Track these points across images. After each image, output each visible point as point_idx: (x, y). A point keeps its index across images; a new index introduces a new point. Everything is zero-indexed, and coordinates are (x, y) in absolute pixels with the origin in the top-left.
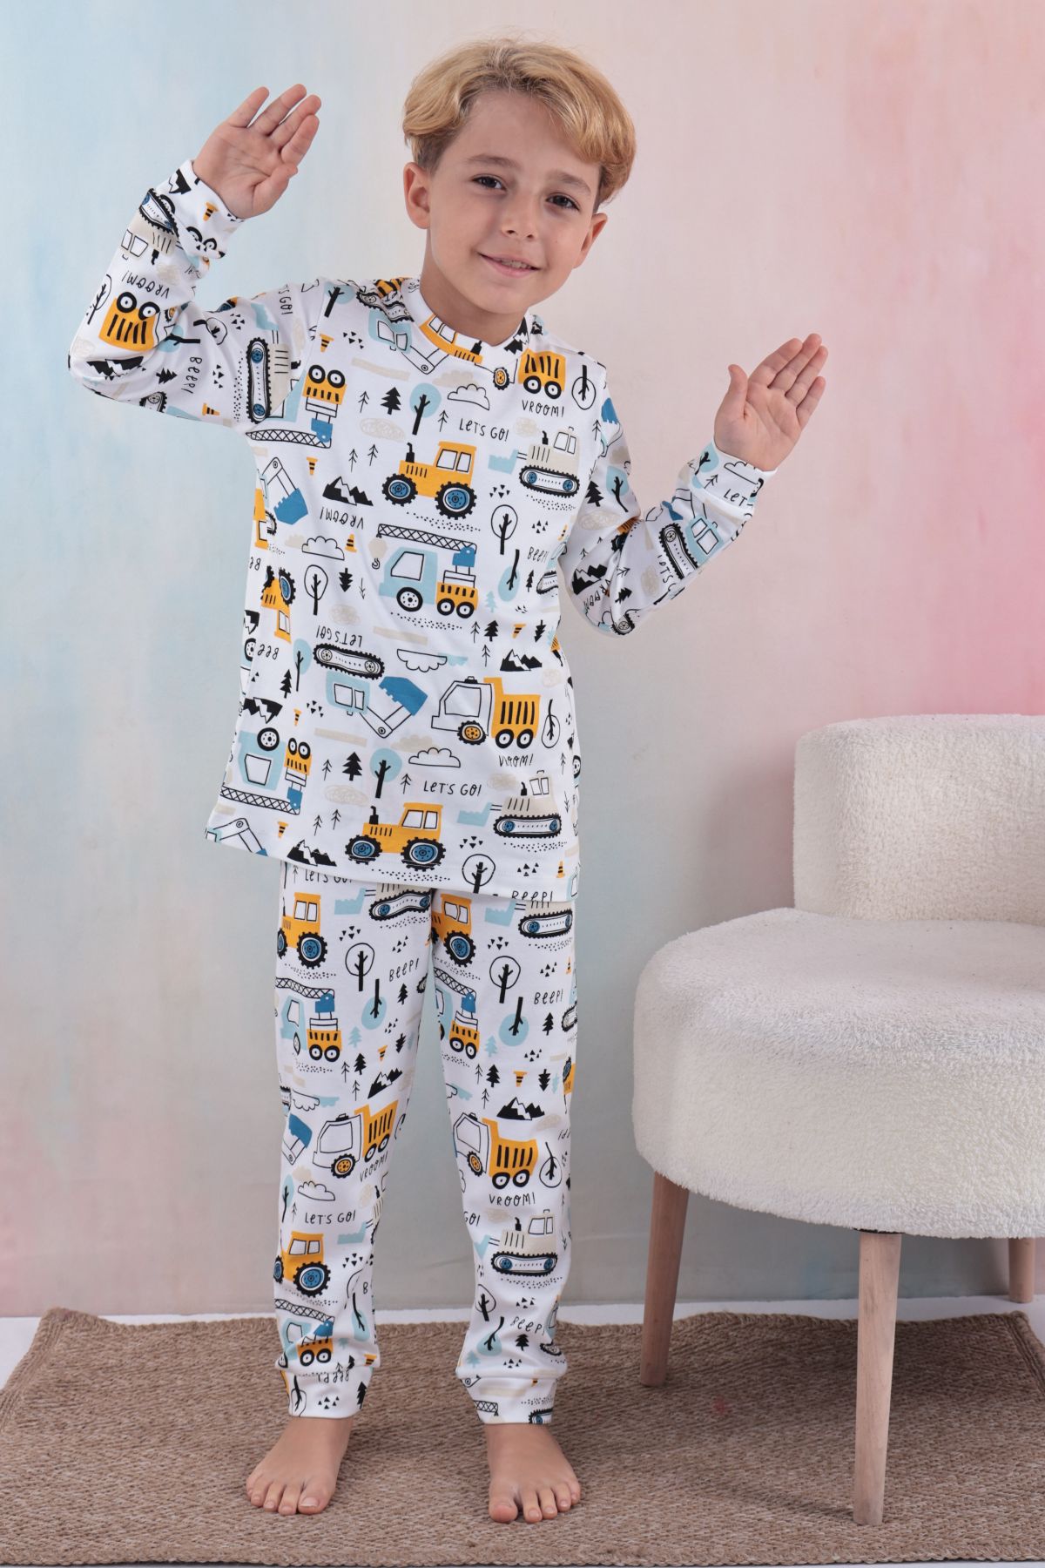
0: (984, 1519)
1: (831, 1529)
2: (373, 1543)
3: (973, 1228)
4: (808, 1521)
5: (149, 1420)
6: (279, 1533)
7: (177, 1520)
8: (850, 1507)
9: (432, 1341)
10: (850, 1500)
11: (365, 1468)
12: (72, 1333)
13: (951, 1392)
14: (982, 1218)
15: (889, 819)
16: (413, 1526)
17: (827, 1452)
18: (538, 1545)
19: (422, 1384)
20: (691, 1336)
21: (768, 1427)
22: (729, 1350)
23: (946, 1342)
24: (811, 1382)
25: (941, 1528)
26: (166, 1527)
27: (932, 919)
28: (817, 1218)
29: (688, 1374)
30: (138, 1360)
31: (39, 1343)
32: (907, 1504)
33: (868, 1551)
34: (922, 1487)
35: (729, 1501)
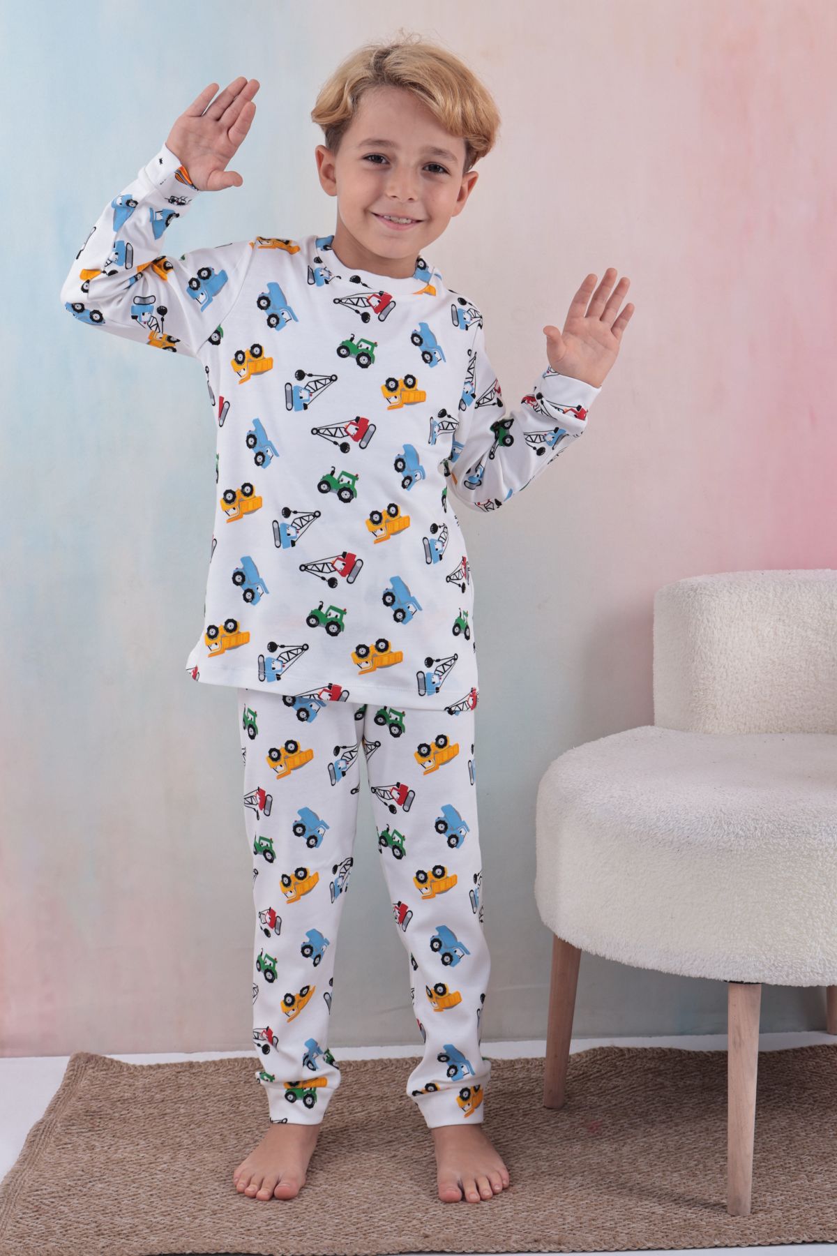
0: (831, 1210)
1: (711, 1220)
2: (347, 1237)
3: (820, 978)
4: (691, 1213)
5: (160, 1142)
6: (271, 1229)
7: (190, 1221)
8: (723, 1201)
9: (381, 1073)
10: (724, 1196)
11: (335, 1177)
12: (94, 1072)
13: (796, 1108)
14: (827, 970)
15: (731, 653)
16: (378, 1222)
17: (702, 1158)
18: (478, 1236)
19: (375, 1109)
20: (586, 1066)
21: (653, 1138)
22: (617, 1077)
23: (789, 1067)
24: (685, 1101)
25: (797, 1217)
26: (182, 1227)
27: (766, 732)
28: (695, 973)
29: (586, 1097)
30: (149, 1093)
31: (68, 1081)
32: (769, 1199)
33: (741, 1237)
34: (780, 1184)
35: (628, 1198)
